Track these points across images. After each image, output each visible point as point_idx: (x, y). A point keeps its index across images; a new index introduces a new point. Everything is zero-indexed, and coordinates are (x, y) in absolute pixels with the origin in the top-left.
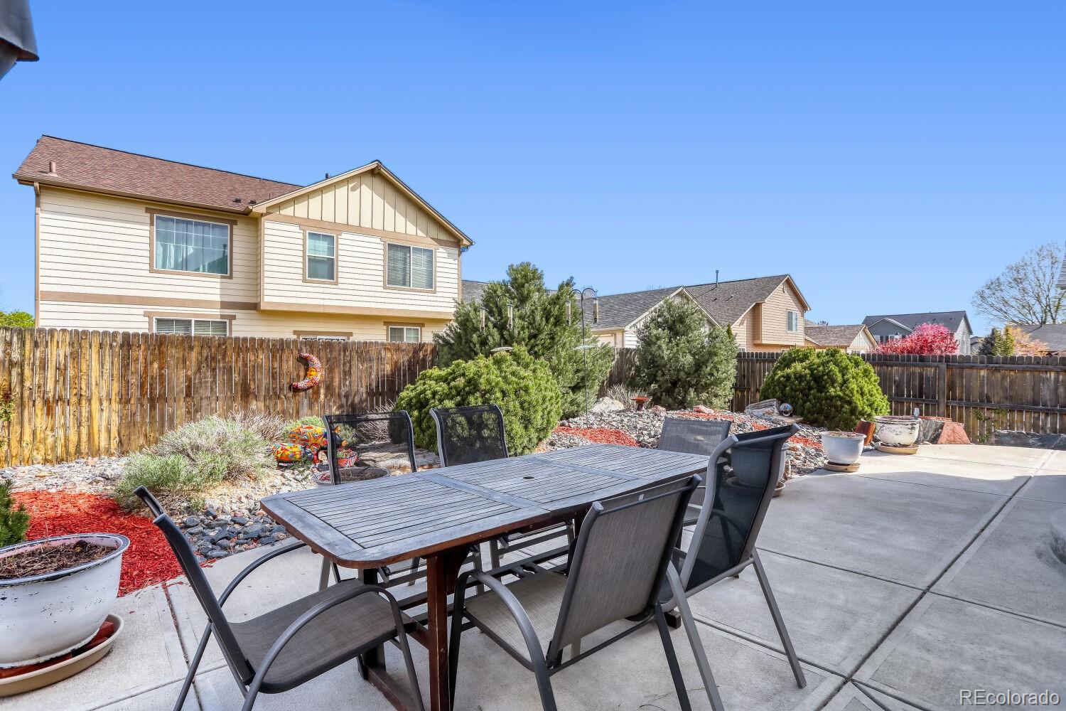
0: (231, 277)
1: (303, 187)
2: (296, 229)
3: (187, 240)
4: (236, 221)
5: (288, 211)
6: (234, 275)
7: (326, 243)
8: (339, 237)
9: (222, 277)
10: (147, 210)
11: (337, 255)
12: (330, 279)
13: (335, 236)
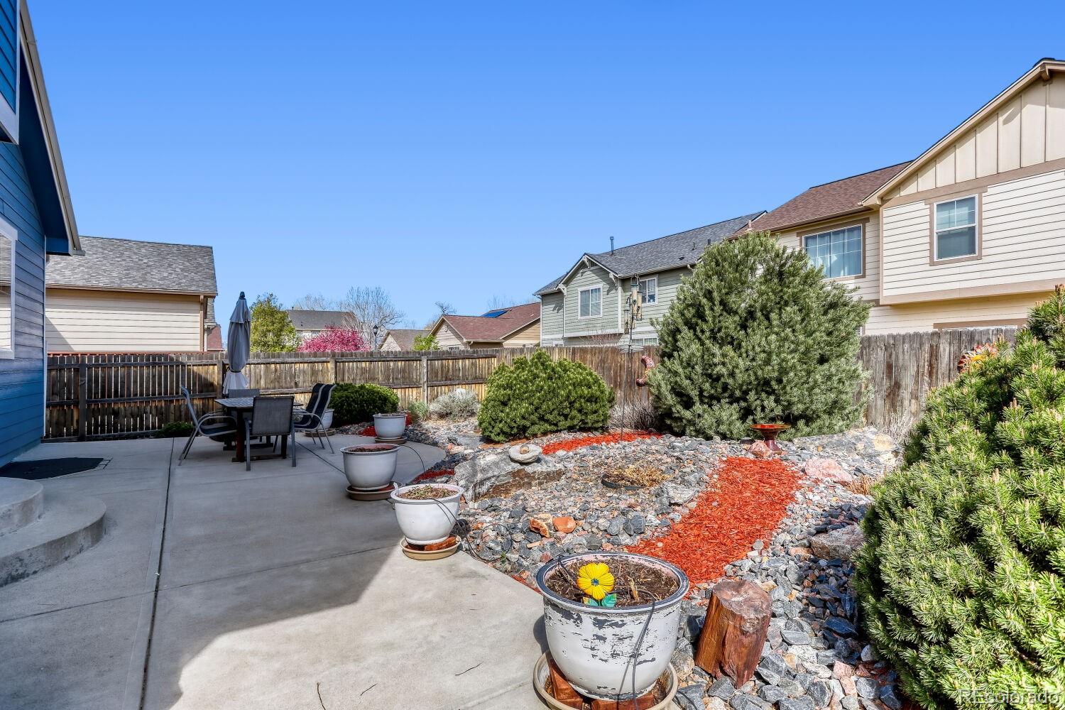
0: (864, 276)
1: (912, 161)
2: (922, 205)
3: (829, 249)
4: (868, 218)
5: (910, 189)
6: (867, 273)
7: (967, 208)
8: (984, 194)
9: (856, 278)
10: (799, 234)
11: (981, 220)
12: (970, 253)
13: (977, 196)
